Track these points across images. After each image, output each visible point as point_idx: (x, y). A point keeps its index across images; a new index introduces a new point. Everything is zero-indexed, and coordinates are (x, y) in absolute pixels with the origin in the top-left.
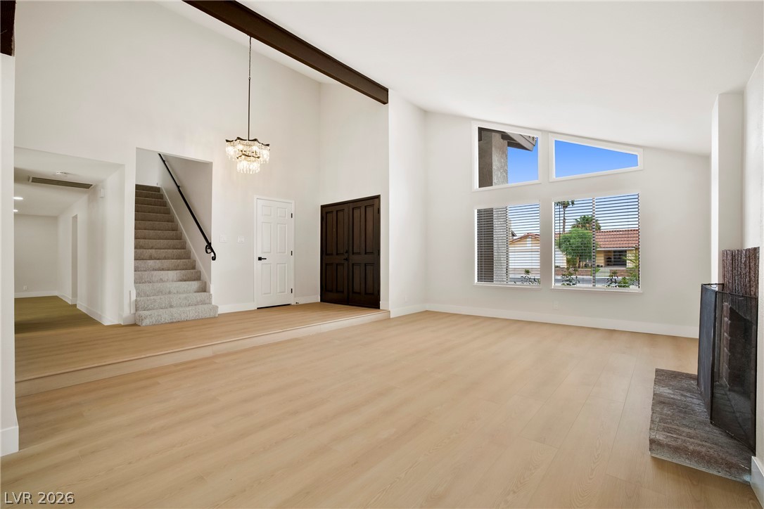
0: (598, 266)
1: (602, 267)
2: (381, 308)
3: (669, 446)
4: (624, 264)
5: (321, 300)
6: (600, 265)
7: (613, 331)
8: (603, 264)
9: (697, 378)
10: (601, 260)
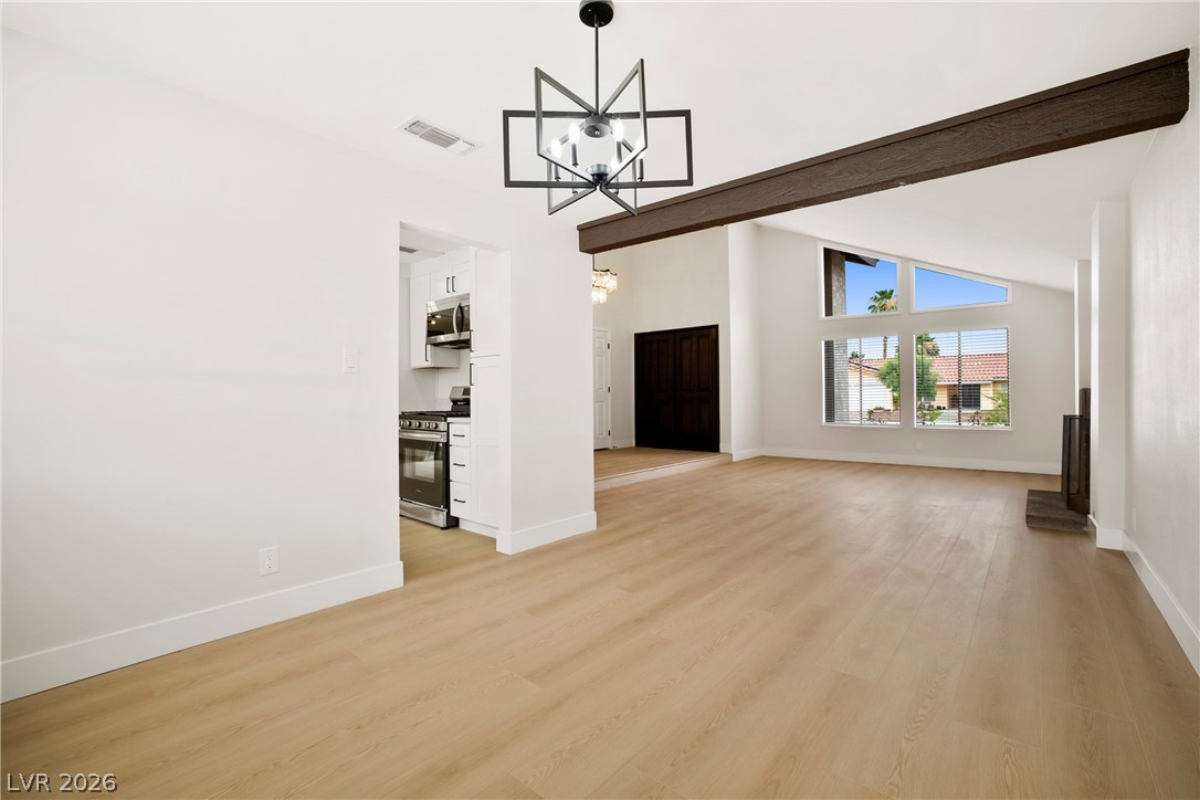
0: (939, 408)
1: (944, 408)
2: (721, 450)
3: (1039, 518)
4: (977, 404)
5: (636, 445)
6: (942, 406)
7: (983, 471)
8: (946, 405)
9: (1061, 493)
10: (942, 399)
